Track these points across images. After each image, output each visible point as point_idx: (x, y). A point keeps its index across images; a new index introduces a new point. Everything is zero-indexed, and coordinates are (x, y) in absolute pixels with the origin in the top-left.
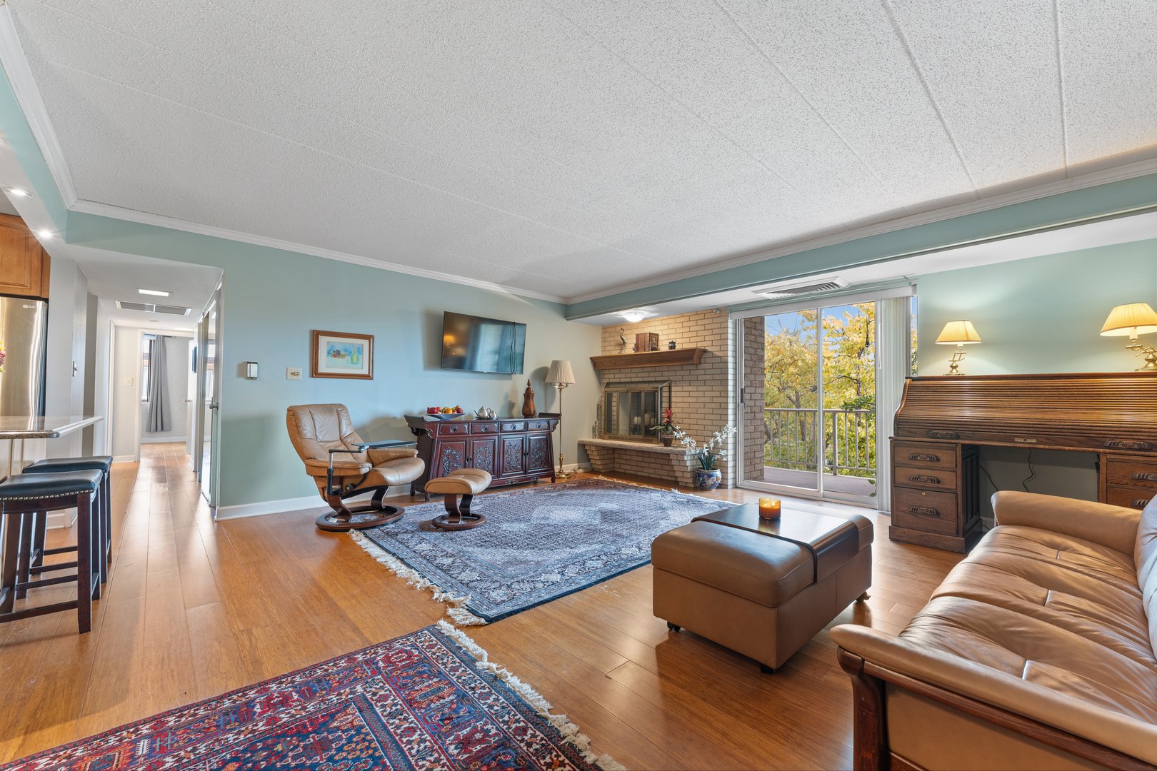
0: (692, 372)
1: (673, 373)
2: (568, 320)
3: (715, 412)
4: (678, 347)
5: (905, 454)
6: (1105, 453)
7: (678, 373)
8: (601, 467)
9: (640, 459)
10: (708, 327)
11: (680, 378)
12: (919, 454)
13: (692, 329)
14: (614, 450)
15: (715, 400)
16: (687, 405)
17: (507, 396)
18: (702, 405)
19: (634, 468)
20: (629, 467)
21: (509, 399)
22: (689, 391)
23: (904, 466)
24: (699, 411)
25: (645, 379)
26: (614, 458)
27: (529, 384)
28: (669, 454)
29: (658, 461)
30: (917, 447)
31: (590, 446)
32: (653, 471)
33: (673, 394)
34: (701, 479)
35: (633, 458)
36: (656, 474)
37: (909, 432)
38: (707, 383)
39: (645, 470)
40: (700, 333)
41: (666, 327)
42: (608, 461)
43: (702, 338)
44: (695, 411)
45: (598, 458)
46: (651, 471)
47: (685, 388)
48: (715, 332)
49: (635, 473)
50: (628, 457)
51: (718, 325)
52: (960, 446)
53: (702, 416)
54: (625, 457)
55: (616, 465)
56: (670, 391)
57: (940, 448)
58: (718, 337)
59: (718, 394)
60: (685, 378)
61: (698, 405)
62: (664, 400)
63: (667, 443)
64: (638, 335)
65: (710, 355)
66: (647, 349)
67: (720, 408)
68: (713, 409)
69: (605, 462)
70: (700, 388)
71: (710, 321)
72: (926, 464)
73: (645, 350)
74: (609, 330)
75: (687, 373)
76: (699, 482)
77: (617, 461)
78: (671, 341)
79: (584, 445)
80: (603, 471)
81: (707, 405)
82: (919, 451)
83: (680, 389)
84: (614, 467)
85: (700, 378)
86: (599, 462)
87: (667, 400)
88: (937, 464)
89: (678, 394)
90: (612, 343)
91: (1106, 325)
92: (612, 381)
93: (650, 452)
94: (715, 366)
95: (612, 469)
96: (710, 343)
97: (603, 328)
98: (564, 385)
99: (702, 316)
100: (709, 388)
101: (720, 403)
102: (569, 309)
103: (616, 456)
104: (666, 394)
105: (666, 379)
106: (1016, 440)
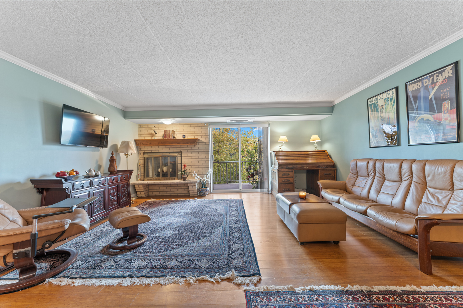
0: (192, 148)
1: (183, 149)
2: (125, 119)
3: (203, 164)
4: (186, 138)
5: (281, 174)
6: (320, 169)
7: (185, 148)
8: (144, 195)
9: (165, 188)
10: (199, 130)
11: (187, 151)
12: (285, 174)
13: (192, 130)
14: (149, 185)
15: (203, 160)
16: (190, 162)
17: (97, 162)
18: (198, 162)
19: (161, 193)
20: (158, 193)
21: (98, 163)
22: (191, 156)
23: (281, 177)
24: (196, 164)
25: (167, 151)
26: (149, 190)
27: (112, 154)
28: (188, 184)
29: (175, 188)
30: (284, 171)
31: (138, 185)
32: (173, 193)
33: (183, 158)
34: (203, 192)
35: (161, 188)
36: (174, 194)
37: (282, 167)
38: (200, 153)
39: (168, 193)
40: (196, 132)
41: (178, 128)
42: (147, 191)
43: (197, 135)
44: (194, 164)
45: (143, 191)
46: (171, 193)
47: (189, 155)
48: (203, 132)
49: (162, 195)
50: (158, 188)
51: (204, 130)
52: (294, 170)
53: (198, 167)
54: (156, 188)
55: (150, 193)
56: (181, 156)
57: (289, 171)
58: (204, 134)
59: (205, 157)
60: (189, 151)
61: (195, 162)
62: (178, 161)
63: (184, 179)
64: (165, 131)
65: (201, 141)
66: (171, 137)
67: (206, 163)
68: (202, 163)
69: (145, 192)
70: (196, 155)
71: (201, 128)
72: (286, 176)
73: (170, 138)
74: (144, 126)
75: (190, 148)
76: (201, 194)
77: (150, 191)
78: (183, 135)
79: (134, 185)
80: (145, 197)
81: (200, 162)
82: (285, 173)
83: (186, 155)
84: (149, 194)
85: (196, 151)
86: (143, 193)
87: (180, 160)
88: (289, 176)
89: (185, 158)
90: (147, 133)
91: (311, 140)
92: (146, 152)
93: (170, 184)
94: (203, 146)
95: (148, 195)
96: (201, 137)
97: (139, 125)
98: (130, 154)
99: (197, 126)
100: (201, 155)
101: (206, 161)
102: (126, 114)
103: (150, 188)
104: (179, 158)
105: (179, 151)
106: (305, 168)
